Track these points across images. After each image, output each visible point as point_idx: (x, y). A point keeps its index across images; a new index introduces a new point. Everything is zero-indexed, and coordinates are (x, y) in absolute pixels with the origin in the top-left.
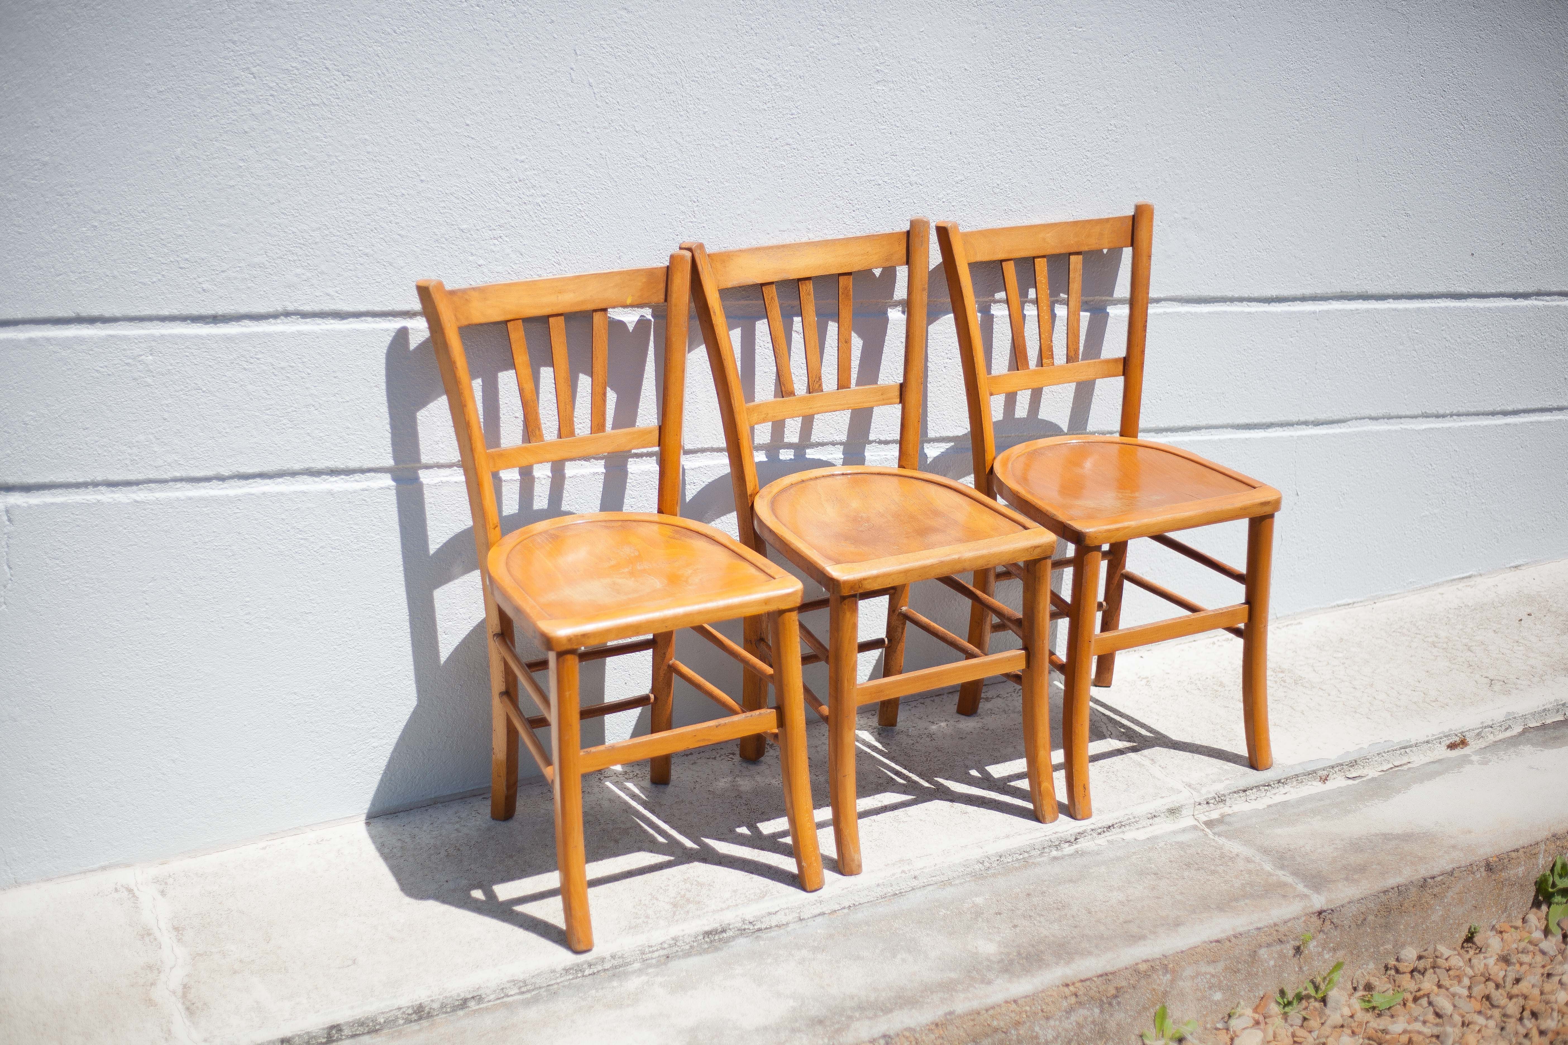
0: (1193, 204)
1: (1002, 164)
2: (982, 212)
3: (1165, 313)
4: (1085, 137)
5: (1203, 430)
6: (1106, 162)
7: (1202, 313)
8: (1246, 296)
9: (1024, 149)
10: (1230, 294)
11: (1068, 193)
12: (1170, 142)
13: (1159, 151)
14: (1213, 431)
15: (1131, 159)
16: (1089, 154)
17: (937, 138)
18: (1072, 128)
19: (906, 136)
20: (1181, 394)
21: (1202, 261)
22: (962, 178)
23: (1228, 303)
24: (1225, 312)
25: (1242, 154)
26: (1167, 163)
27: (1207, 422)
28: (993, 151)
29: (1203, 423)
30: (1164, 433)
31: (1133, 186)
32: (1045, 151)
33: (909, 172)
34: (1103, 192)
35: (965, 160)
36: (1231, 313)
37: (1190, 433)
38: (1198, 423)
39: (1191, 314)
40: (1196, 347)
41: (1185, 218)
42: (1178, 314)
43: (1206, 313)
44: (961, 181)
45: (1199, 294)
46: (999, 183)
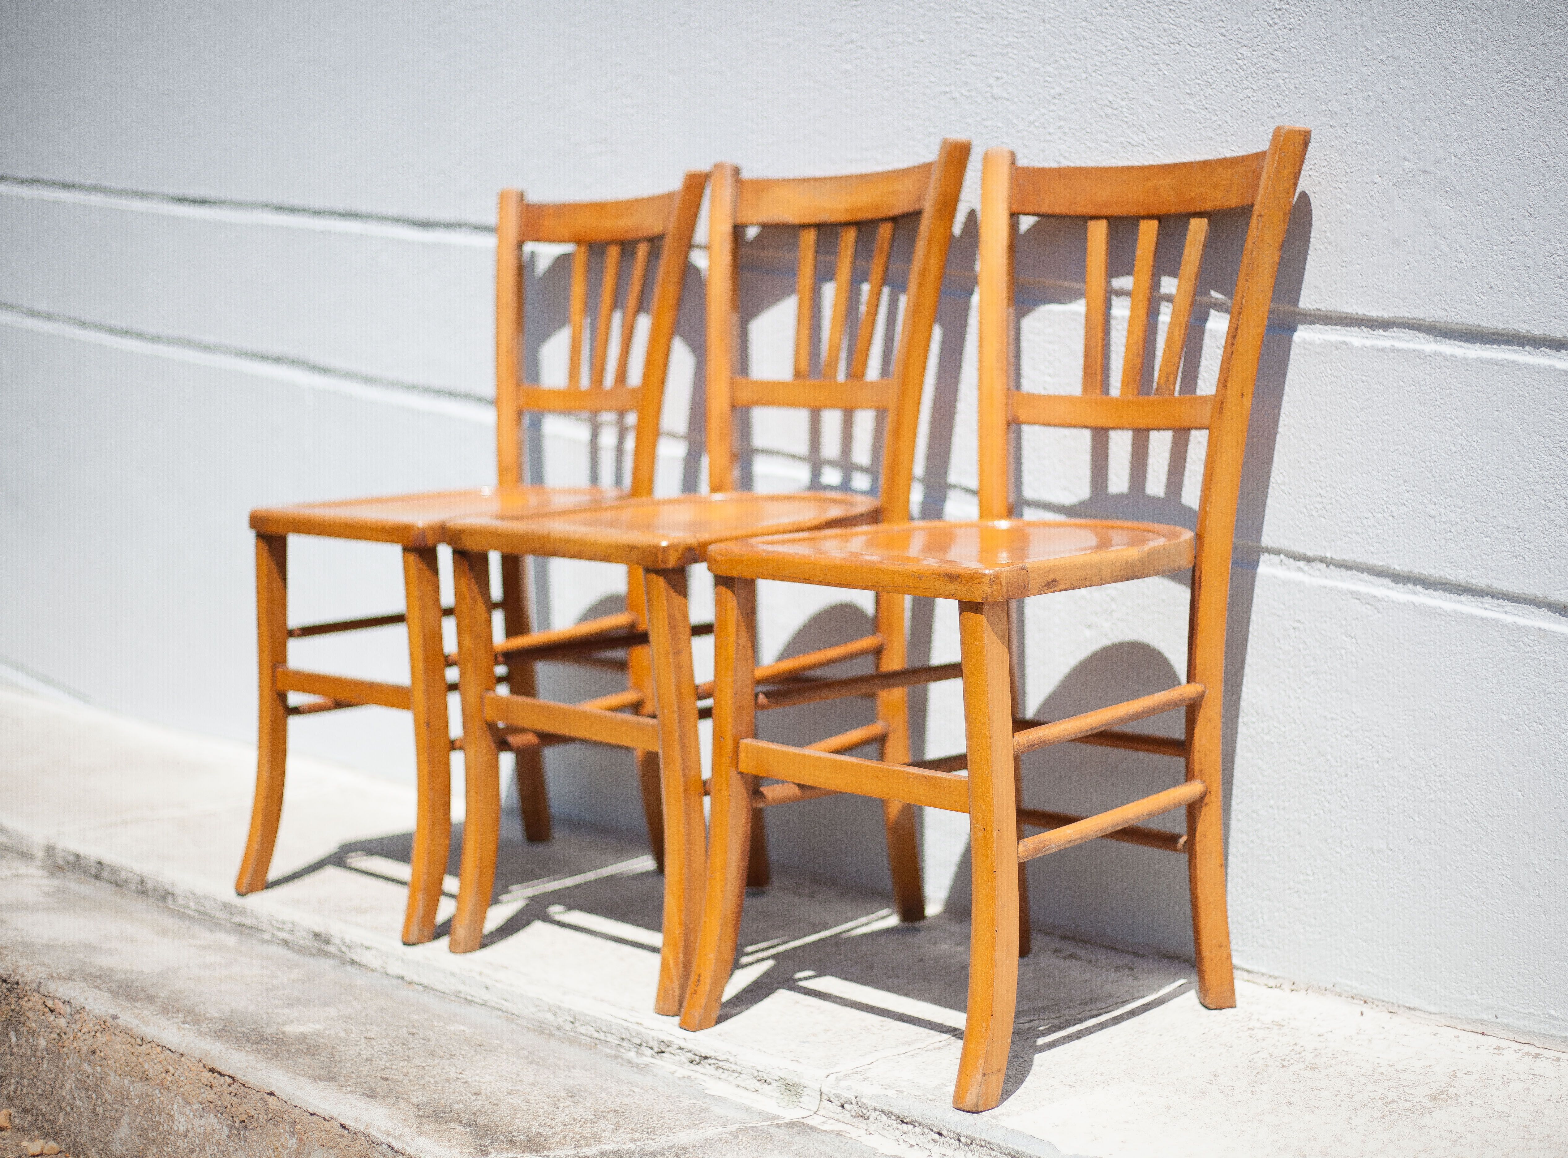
0: (1438, 145)
1: (1114, 68)
2: (1090, 145)
3: (1393, 350)
4: (1237, 22)
5: (1488, 599)
6: (1275, 65)
7: (1464, 358)
8: (1559, 335)
9: (1145, 43)
10: (1523, 328)
11: (1216, 118)
12: (1388, 28)
13: (1368, 45)
14: (1509, 606)
15: (1318, 60)
16: (1246, 52)
17: (1025, 28)
18: (1217, 8)
19: (986, 26)
20: (1433, 513)
21: (1461, 256)
22: (1059, 90)
23: (1528, 348)
24: (1514, 363)
25: (1533, 50)
26: (1384, 67)
27: (1489, 582)
28: (1101, 48)
29: (1481, 582)
30: (1410, 586)
31: (1324, 107)
32: (1178, 48)
33: (991, 81)
34: (1272, 117)
35: (1063, 62)
36: (1527, 366)
37: (1462, 598)
38: (1470, 580)
39: (1445, 358)
40: (1457, 425)
41: (1424, 172)
42: (1420, 355)
43: (1475, 360)
44: (1060, 94)
45: (1457, 319)
46: (1111, 98)
